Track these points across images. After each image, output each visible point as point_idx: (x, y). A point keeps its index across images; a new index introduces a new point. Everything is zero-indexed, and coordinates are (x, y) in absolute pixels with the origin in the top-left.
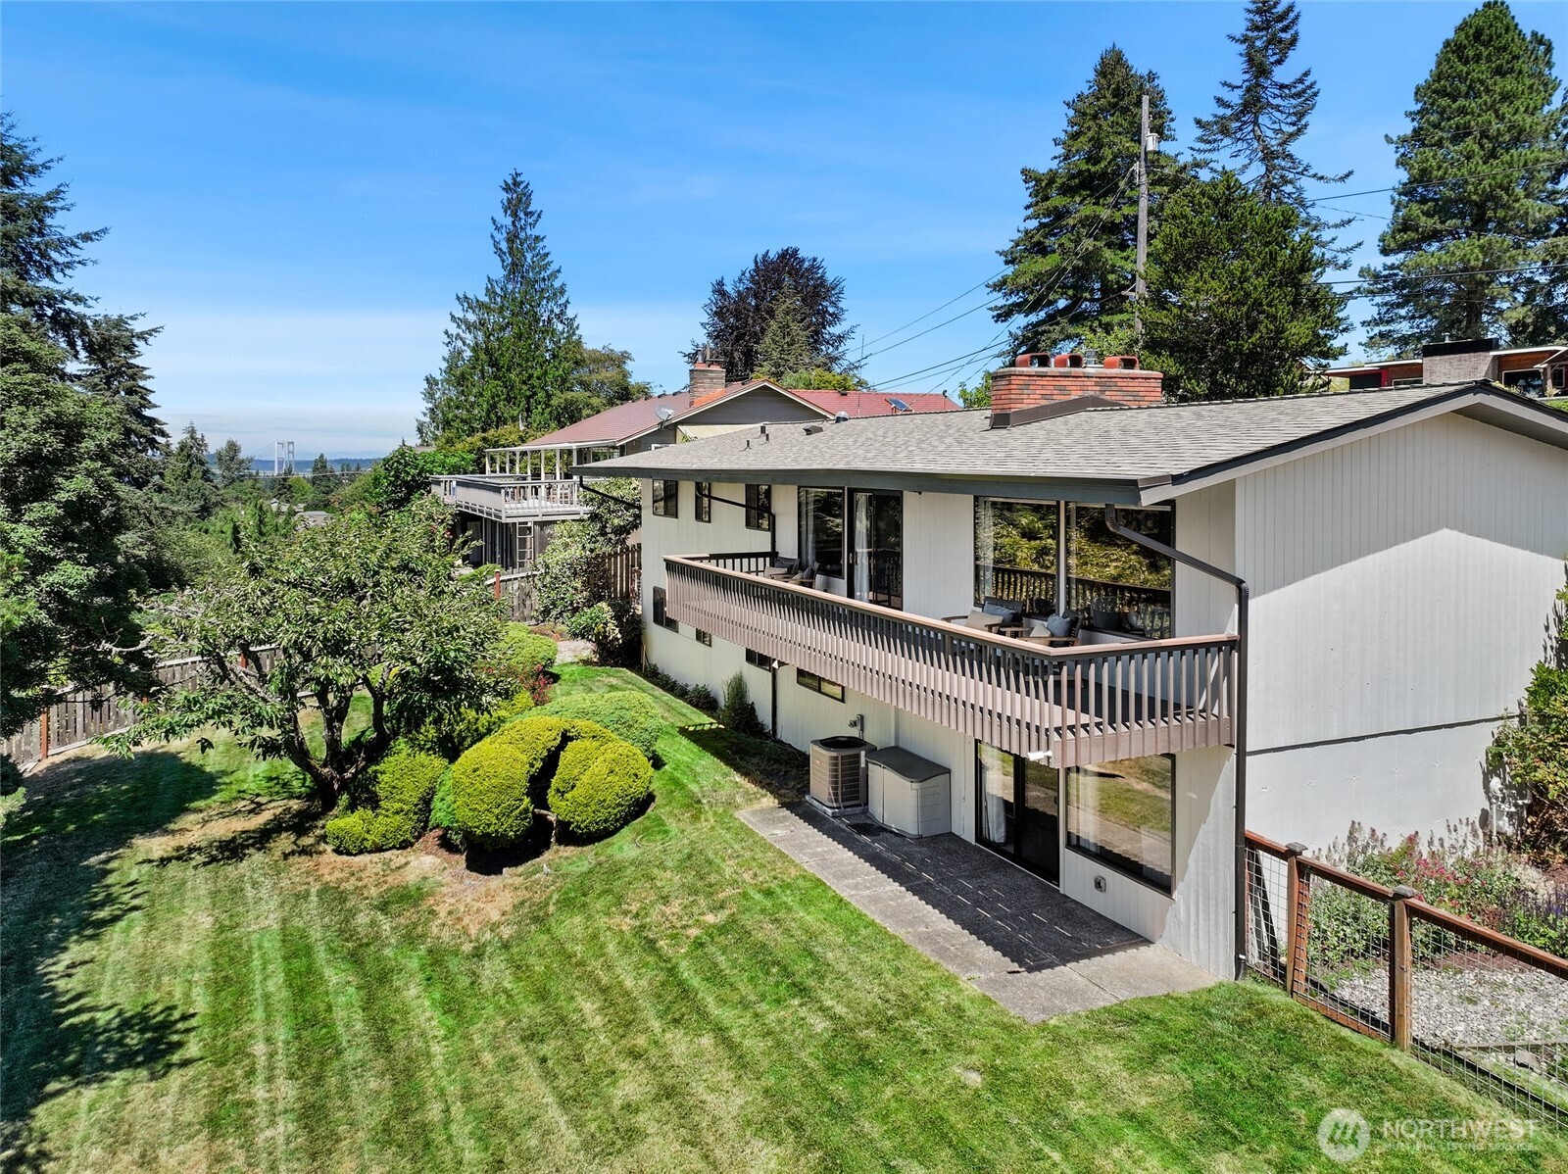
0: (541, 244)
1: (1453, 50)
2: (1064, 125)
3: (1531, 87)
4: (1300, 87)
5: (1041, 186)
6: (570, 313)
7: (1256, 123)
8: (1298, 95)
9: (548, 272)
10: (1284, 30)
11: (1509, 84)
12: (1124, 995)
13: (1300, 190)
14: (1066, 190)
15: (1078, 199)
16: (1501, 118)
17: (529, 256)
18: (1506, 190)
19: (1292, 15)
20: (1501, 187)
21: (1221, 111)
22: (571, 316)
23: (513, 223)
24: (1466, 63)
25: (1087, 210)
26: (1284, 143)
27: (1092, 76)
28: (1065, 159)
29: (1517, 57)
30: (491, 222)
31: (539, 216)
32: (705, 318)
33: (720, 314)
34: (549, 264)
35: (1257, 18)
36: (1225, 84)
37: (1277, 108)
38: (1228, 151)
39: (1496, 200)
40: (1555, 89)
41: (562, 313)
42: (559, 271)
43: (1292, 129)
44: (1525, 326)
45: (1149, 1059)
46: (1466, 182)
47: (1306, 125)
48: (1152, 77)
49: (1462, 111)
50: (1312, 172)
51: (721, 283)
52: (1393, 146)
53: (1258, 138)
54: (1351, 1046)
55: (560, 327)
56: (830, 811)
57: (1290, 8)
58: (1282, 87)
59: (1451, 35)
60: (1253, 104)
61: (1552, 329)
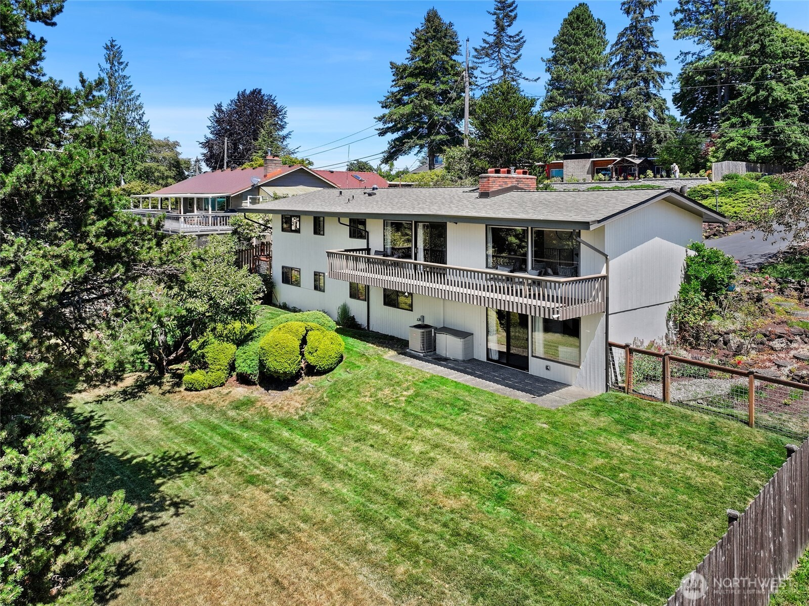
0: (128, 81)
1: (568, 23)
2: (411, 43)
3: (599, 43)
4: (517, 38)
5: (400, 72)
6: (145, 119)
7: (499, 52)
8: (517, 41)
9: (132, 96)
10: (511, 11)
11: (590, 41)
12: (574, 400)
13: (518, 84)
14: (411, 75)
15: (419, 80)
16: (588, 56)
17: (120, 86)
18: (591, 87)
19: (514, 5)
20: (589, 85)
21: (484, 45)
22: (145, 121)
23: (111, 67)
24: (574, 30)
25: (424, 85)
26: (513, 62)
27: (423, 21)
28: (412, 60)
29: (593, 29)
30: (98, 66)
31: (127, 65)
32: (209, 124)
33: (219, 121)
34: (132, 92)
35: (499, 5)
36: (486, 33)
37: (508, 46)
38: (487, 64)
39: (588, 92)
40: (607, 44)
41: (141, 119)
42: (139, 96)
43: (515, 56)
44: (599, 147)
45: (597, 414)
46: (576, 83)
47: (521, 55)
48: (451, 24)
49: (573, 51)
50: (523, 76)
51: (220, 106)
52: (545, 63)
53: (500, 59)
54: (652, 404)
55: (139, 127)
56: (422, 355)
57: (514, 2)
58: (510, 37)
59: (567, 16)
60: (498, 44)
61: (609, 149)
